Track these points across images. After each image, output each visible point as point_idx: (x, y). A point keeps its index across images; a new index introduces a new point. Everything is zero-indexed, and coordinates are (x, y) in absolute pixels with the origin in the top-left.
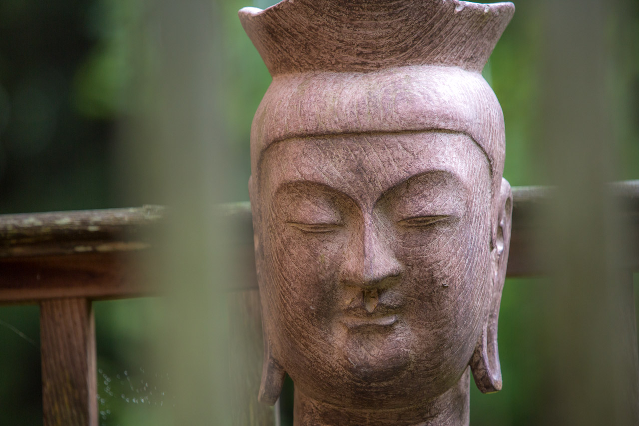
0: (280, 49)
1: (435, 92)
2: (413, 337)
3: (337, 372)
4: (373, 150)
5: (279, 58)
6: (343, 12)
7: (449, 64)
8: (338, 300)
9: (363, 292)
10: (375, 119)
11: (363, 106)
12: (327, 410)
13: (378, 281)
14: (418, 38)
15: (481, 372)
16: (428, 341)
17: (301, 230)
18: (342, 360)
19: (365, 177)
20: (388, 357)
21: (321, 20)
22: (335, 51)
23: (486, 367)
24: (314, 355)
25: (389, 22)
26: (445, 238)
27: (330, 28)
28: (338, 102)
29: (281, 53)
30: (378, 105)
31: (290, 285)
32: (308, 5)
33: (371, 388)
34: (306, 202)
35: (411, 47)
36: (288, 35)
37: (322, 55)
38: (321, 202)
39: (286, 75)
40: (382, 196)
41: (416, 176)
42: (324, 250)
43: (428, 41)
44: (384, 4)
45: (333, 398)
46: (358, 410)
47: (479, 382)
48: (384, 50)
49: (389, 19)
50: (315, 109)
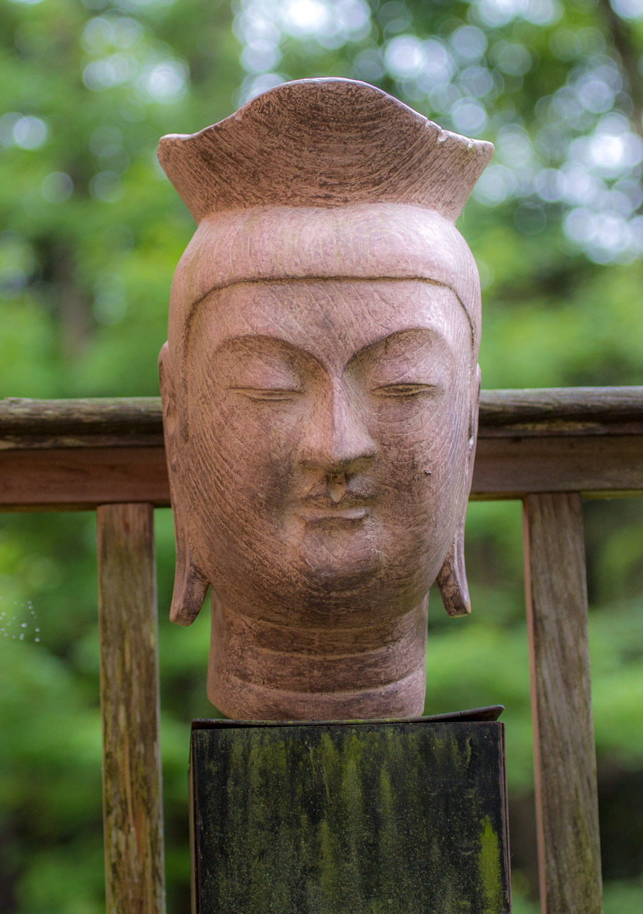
0: (218, 180)
1: (417, 234)
2: (386, 535)
3: (288, 577)
4: (343, 300)
5: (216, 192)
6: (305, 132)
7: (426, 206)
8: (294, 486)
9: (327, 477)
10: (346, 262)
11: (330, 246)
12: (264, 630)
13: (350, 462)
14: (395, 169)
15: (452, 589)
16: (403, 542)
17: (250, 398)
18: (296, 562)
19: (333, 332)
20: (356, 558)
21: (276, 142)
22: (292, 180)
23: (457, 582)
24: (259, 556)
25: (362, 146)
26: (429, 413)
27: (288, 151)
28: (299, 240)
29: (220, 184)
30: (349, 245)
31: (231, 468)
32: (260, 122)
33: (330, 598)
34: (257, 362)
35: (386, 179)
36: (232, 161)
37: (274, 185)
38: (276, 362)
39: (224, 212)
40: (355, 356)
41: (398, 333)
42: (279, 423)
43: (406, 175)
44: (356, 124)
45: (276, 613)
46: (305, 630)
47: (448, 602)
48: (353, 181)
49: (361, 143)
50: (270, 247)
